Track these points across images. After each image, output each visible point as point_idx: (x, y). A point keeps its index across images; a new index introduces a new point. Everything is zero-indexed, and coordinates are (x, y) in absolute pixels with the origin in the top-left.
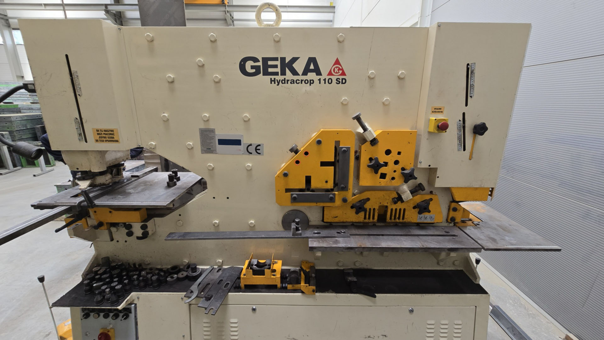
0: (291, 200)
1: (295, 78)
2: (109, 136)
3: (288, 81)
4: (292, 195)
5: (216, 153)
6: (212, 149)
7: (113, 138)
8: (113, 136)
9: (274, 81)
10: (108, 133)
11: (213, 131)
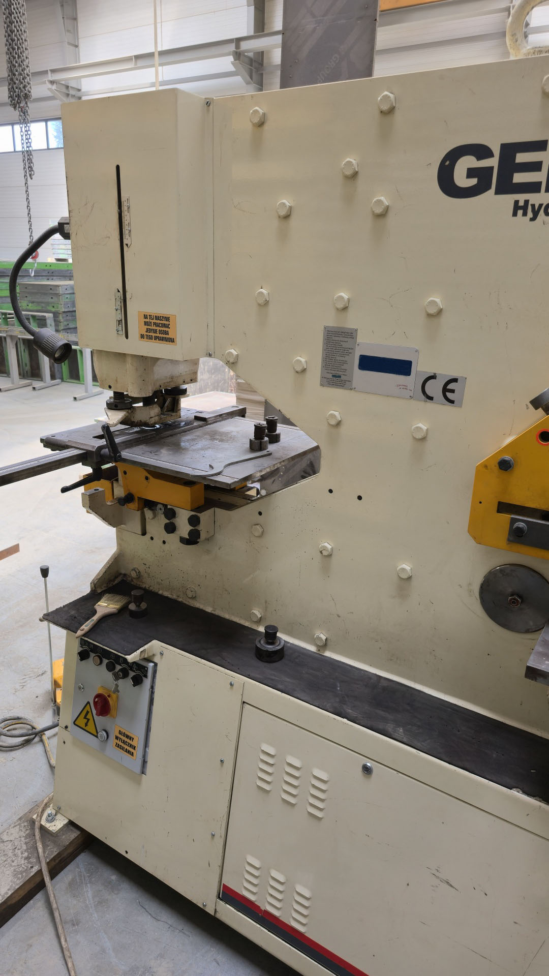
0: (509, 534)
2: (161, 329)
4: (513, 521)
5: (351, 389)
6: (343, 378)
7: (166, 333)
8: (167, 329)
9: (525, 207)
10: (161, 322)
11: (351, 334)
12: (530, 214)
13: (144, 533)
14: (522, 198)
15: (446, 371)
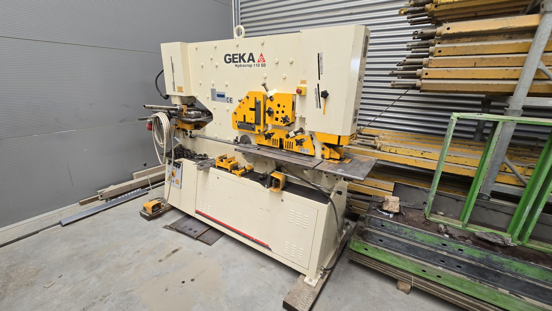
0: (238, 127)
1: (245, 64)
3: (242, 65)
4: (238, 124)
6: (215, 99)
8: (182, 89)
9: (237, 65)
11: (215, 90)
12: (238, 67)
13: (184, 138)
14: (236, 64)
15: (230, 97)
